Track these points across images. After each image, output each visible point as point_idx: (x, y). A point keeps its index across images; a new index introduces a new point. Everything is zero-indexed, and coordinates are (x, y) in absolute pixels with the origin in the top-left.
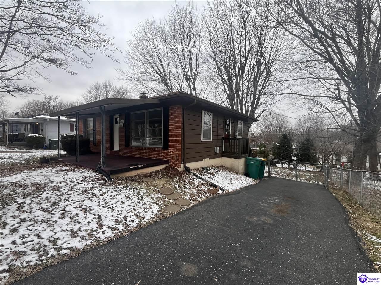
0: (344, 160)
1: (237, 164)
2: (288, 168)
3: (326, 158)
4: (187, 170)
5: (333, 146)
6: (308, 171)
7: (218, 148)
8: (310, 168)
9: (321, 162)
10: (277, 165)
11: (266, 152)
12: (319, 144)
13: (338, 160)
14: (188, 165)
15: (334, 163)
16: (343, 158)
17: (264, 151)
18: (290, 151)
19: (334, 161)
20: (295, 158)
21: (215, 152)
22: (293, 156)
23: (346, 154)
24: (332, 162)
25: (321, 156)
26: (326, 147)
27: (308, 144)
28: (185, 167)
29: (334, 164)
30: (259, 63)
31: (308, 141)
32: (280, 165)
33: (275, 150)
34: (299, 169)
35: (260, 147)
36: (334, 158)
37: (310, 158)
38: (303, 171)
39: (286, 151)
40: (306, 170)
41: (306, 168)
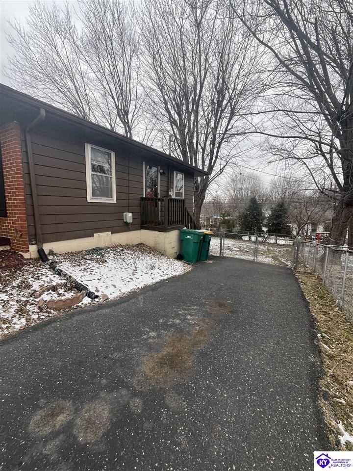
0: (320, 230)
1: (163, 241)
2: (256, 242)
3: (300, 228)
4: (43, 256)
5: (309, 214)
6: (278, 244)
7: (130, 215)
8: (281, 241)
9: (295, 233)
10: (243, 238)
11: (231, 222)
12: (293, 211)
13: (314, 230)
14: (47, 247)
15: (309, 234)
16: (319, 228)
17: (229, 221)
18: (259, 220)
19: (309, 231)
20: (265, 229)
21: (125, 221)
22: (263, 226)
23: (323, 224)
24: (307, 233)
25: (295, 226)
26: (301, 214)
27: (281, 210)
28: (41, 252)
29: (309, 236)
30: (221, 93)
31: (280, 207)
32: (246, 238)
33: (241, 219)
34: (268, 243)
35: (224, 215)
36: (310, 227)
37: (282, 228)
38: (273, 244)
39: (255, 219)
40: (276, 243)
41: (276, 241)
